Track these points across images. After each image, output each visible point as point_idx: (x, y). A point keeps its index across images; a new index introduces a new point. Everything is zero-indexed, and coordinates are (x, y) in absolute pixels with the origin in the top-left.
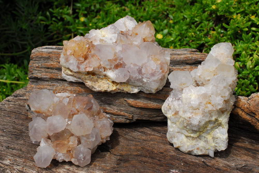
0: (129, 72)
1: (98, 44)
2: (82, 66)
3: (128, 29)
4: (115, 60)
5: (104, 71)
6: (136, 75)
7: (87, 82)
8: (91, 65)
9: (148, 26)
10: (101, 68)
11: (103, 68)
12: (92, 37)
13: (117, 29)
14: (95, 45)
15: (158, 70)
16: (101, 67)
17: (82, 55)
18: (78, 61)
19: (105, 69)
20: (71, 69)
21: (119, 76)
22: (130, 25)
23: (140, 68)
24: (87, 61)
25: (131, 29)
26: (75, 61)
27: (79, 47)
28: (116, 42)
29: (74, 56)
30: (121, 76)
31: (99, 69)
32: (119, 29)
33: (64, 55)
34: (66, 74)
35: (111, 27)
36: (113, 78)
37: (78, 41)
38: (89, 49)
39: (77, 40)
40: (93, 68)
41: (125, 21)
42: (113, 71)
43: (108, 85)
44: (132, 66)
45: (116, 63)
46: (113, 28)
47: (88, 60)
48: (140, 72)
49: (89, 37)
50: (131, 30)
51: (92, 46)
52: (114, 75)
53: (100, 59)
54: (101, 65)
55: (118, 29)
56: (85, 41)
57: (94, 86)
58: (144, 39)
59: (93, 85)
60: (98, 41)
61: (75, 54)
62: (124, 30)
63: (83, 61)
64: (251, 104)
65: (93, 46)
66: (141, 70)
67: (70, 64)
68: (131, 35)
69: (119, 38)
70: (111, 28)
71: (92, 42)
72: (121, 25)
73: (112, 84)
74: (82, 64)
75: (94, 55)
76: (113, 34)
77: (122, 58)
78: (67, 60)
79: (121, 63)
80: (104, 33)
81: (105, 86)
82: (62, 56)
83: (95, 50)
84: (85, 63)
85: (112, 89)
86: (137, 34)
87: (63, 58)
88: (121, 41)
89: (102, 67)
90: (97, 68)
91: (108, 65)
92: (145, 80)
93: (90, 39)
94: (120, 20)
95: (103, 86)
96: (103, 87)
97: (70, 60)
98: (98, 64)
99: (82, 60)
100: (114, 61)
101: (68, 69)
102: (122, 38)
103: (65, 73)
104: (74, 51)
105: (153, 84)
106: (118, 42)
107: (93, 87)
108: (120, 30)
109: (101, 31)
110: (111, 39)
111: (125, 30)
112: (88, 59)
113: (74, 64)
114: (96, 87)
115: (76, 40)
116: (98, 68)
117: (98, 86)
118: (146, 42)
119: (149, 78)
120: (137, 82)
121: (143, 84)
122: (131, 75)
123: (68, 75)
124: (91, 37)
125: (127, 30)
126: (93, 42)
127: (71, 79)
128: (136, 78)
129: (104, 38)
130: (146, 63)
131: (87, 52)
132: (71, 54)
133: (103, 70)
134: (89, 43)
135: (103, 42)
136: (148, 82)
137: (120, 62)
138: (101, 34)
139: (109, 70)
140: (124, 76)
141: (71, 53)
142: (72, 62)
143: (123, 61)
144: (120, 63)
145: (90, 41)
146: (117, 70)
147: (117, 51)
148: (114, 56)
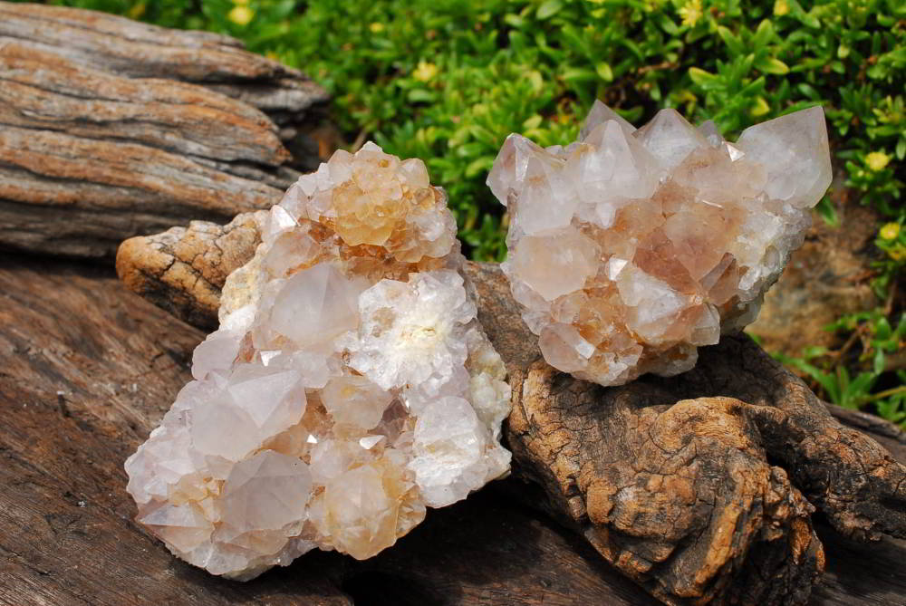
64: (227, 252)
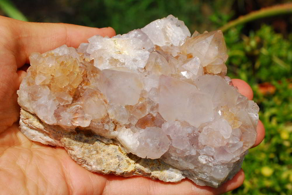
0: (171, 139)
1: (107, 68)
2: (66, 113)
3: (171, 44)
4: (141, 109)
5: (115, 130)
6: (185, 147)
7: (72, 150)
8: (87, 115)
9: (217, 41)
10: (108, 122)
11: (113, 122)
12: (94, 52)
13: (148, 41)
14: (99, 70)
15: (236, 142)
16: (107, 120)
17: (69, 89)
18: (57, 102)
19: (116, 126)
20: (41, 118)
21: (147, 144)
22: (175, 36)
23: (196, 132)
24: (78, 105)
25: (176, 44)
26: (51, 101)
27: (63, 71)
28: (145, 68)
29: (50, 88)
30: (151, 145)
31: (103, 125)
32: (152, 40)
33: (29, 84)
34: (28, 126)
35: (136, 35)
36: (131, 147)
37: (62, 56)
38: (87, 77)
39: (61, 54)
40: (91, 121)
41: (166, 27)
42: (134, 132)
43: (118, 161)
44: (178, 125)
45: (143, 116)
46: (139, 38)
47: (82, 103)
48: (194, 140)
49: (88, 51)
50: (177, 47)
51: (92, 71)
52: (135, 142)
53: (108, 101)
54: (108, 115)
55: (150, 40)
56: (78, 58)
57: (88, 160)
58: (205, 68)
59: (86, 158)
60: (106, 61)
61: (54, 84)
62: (162, 44)
63: (70, 102)
65: (95, 70)
66: (198, 136)
67: (39, 106)
68: (177, 57)
69: (153, 60)
70: (136, 37)
71: (92, 61)
72: (157, 33)
73: (128, 158)
74: (66, 110)
75: (96, 92)
76: (139, 49)
77: (157, 106)
78: (33, 97)
79: (155, 115)
80: (122, 47)
81: (111, 161)
82: (23, 85)
83: (98, 80)
84: (74, 107)
85: (126, 170)
86: (190, 57)
87: (25, 90)
88: (156, 66)
89: (111, 122)
90: (99, 123)
91: (123, 117)
92: (202, 160)
93: (89, 55)
94: (157, 23)
95: (108, 162)
96: (107, 165)
97: (40, 97)
98: (103, 115)
99: (67, 101)
100: (138, 111)
101: (34, 115)
102: (159, 60)
103: (26, 123)
104: (52, 79)
105: (220, 171)
106: (148, 69)
107: (86, 161)
108: (155, 43)
109: (115, 40)
110: (135, 60)
111: (165, 45)
112: (80, 98)
113: (49, 108)
114: (92, 163)
115: (58, 54)
116: (102, 123)
117: (97, 161)
118: (209, 75)
119: (213, 157)
120: (184, 162)
121: (195, 168)
122: (174, 145)
123: (31, 128)
124: (93, 50)
125: (169, 45)
126: (95, 62)
127: (38, 137)
128: (183, 152)
129: (119, 57)
130: (209, 123)
131: (81, 84)
132: (44, 85)
133: (112, 126)
134: (87, 64)
135: (118, 66)
136: (210, 164)
137: (151, 112)
138: (115, 47)
139: (124, 128)
140: (159, 145)
141: (44, 81)
142: (43, 102)
143: (158, 113)
144: (152, 115)
145: (88, 59)
146: (142, 131)
147: (147, 89)
148: (140, 100)
